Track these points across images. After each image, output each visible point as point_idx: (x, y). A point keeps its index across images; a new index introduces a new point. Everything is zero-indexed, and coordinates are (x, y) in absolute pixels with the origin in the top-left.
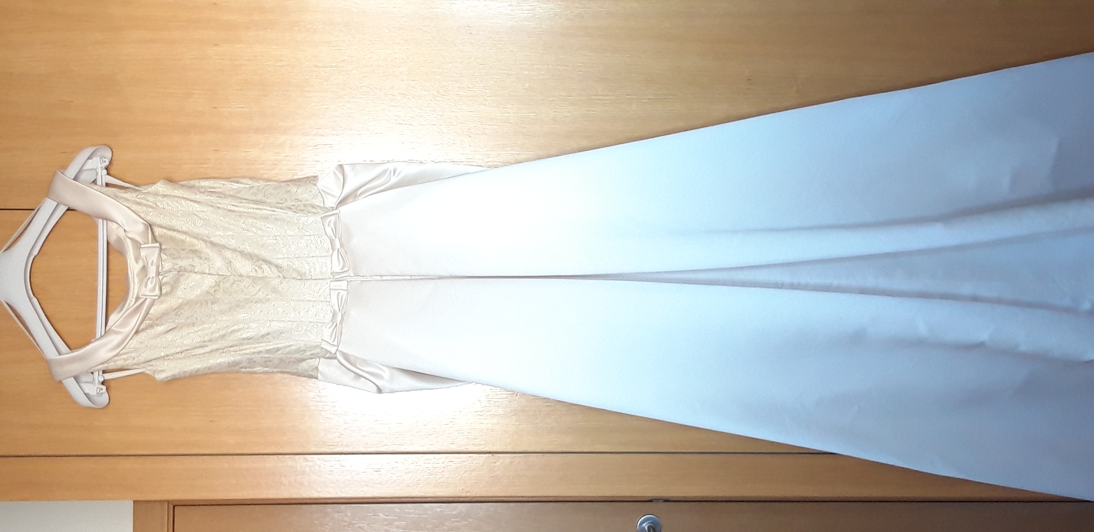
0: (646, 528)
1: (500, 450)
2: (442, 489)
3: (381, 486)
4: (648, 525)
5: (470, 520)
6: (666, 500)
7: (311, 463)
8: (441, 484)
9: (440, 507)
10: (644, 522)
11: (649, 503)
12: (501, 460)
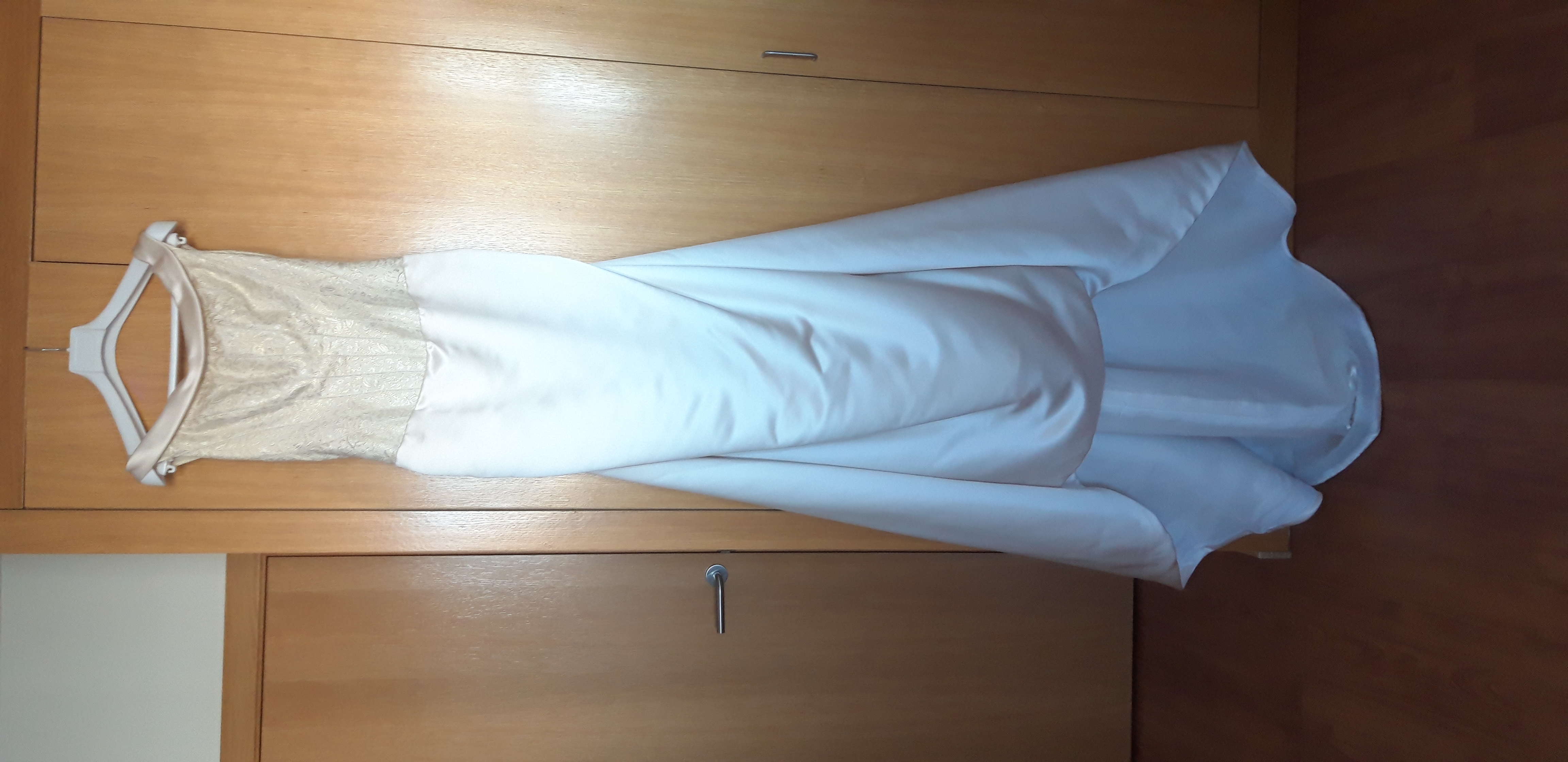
0: (714, 576)
1: (583, 507)
2: (526, 544)
3: (465, 541)
4: (715, 574)
5: (553, 570)
6: (732, 552)
7: (396, 519)
8: (525, 539)
9: (525, 559)
10: (712, 572)
11: (718, 554)
12: (583, 516)
